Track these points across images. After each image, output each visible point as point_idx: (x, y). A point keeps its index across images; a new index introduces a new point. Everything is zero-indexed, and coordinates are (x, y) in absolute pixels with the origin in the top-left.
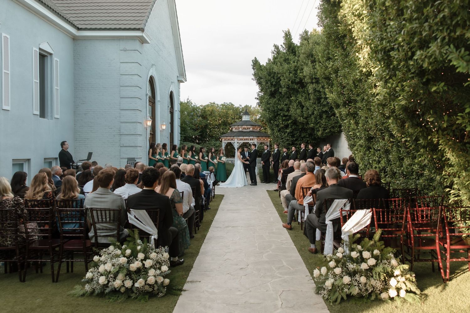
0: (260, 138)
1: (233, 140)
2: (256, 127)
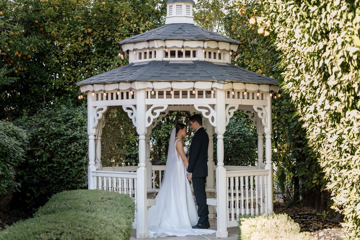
1: (128, 98)
2: (218, 49)
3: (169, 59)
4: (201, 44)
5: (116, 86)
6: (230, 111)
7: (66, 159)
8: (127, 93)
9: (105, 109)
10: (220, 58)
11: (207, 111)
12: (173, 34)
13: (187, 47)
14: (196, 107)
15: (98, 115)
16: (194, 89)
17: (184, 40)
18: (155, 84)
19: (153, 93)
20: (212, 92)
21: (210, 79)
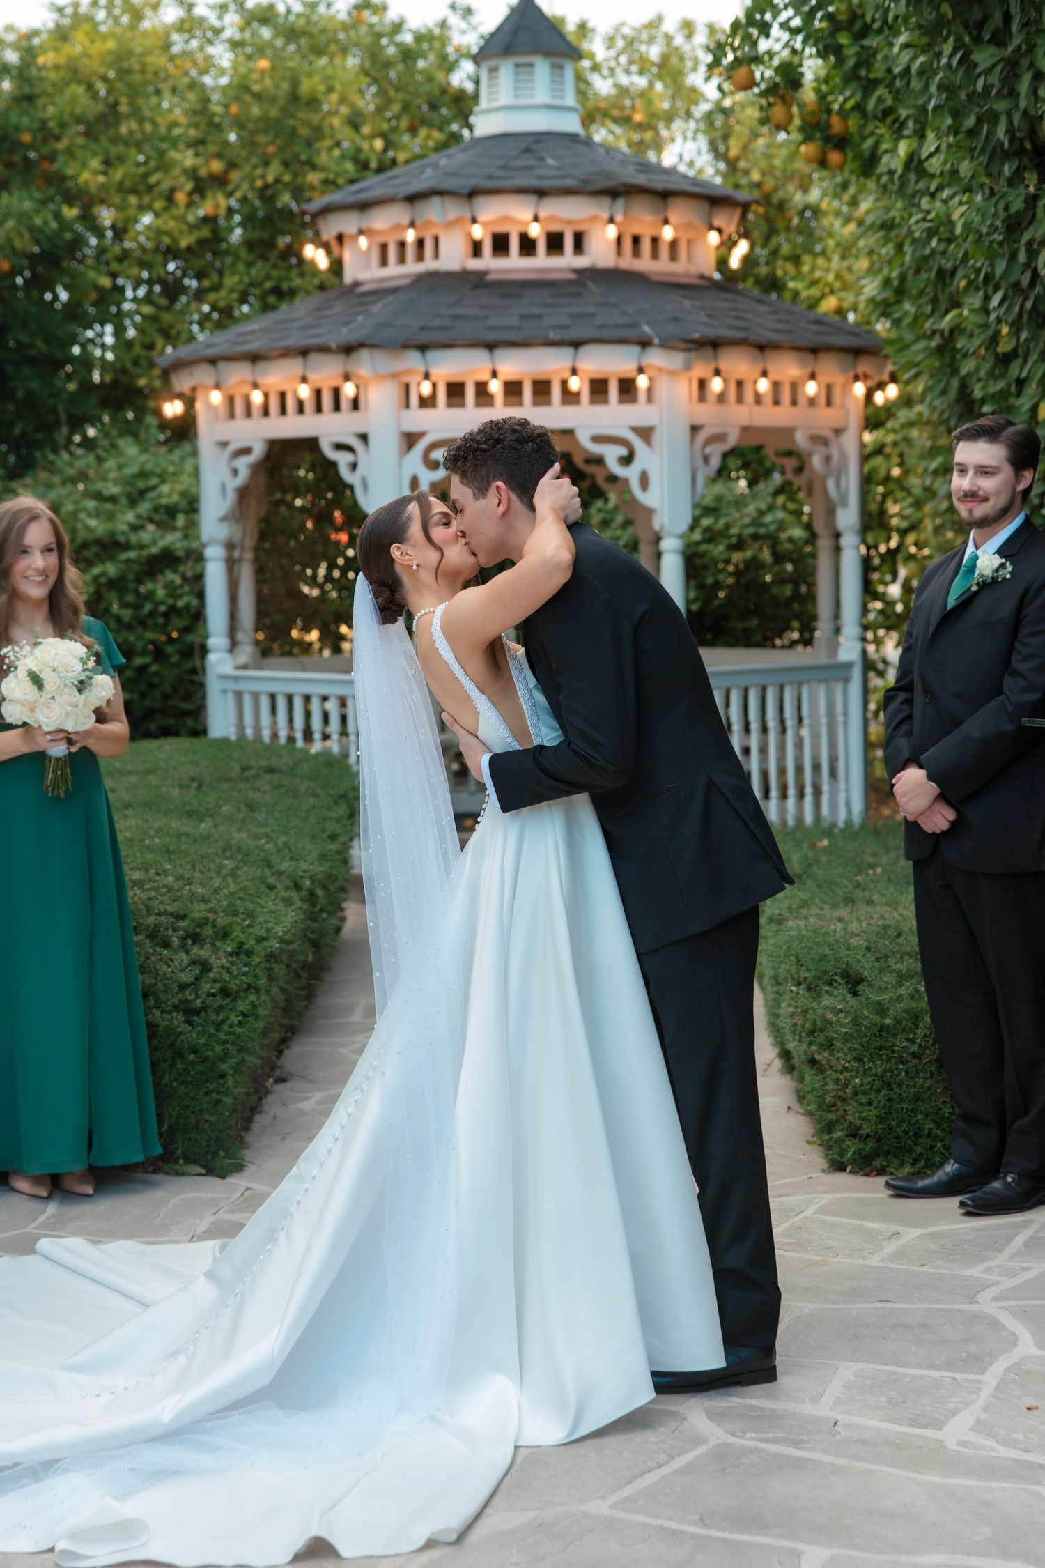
0: (738, 364)
1: (337, 407)
2: (666, 222)
3: (488, 262)
4: (601, 208)
5: (294, 367)
6: (708, 450)
7: (139, 630)
8: (336, 392)
9: (259, 451)
10: (674, 256)
11: (623, 451)
12: (501, 173)
13: (552, 219)
14: (584, 439)
15: (235, 472)
16: (574, 372)
17: (541, 193)
18: (432, 355)
19: (426, 388)
20: (642, 382)
21: (633, 334)
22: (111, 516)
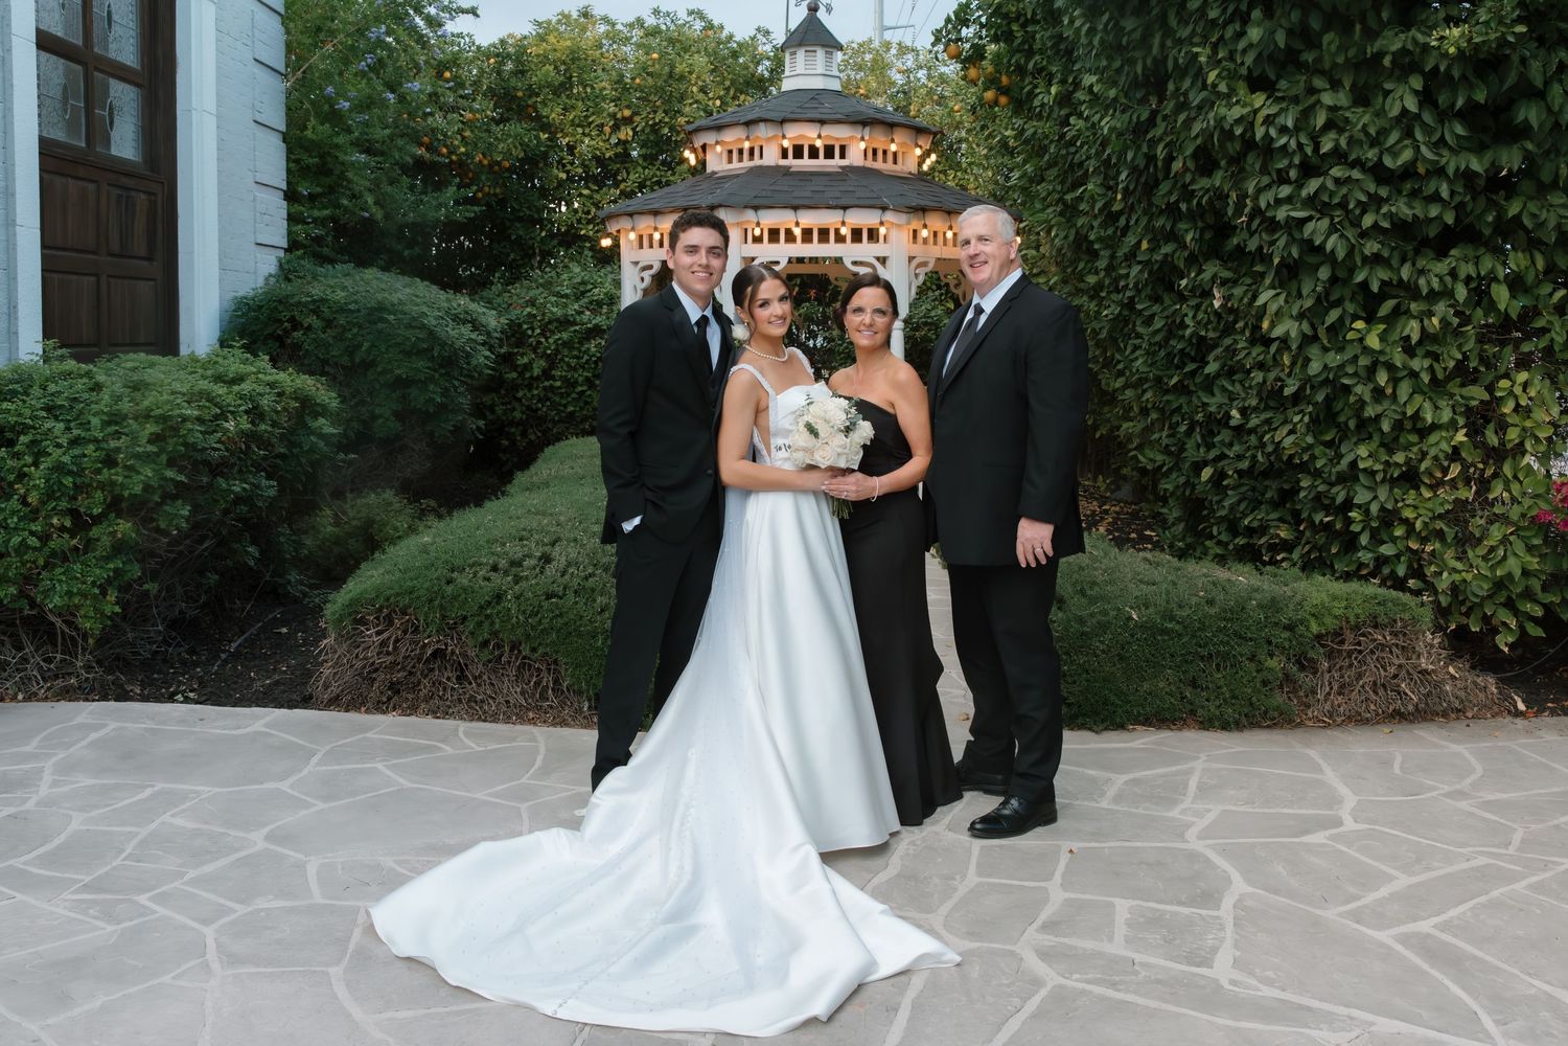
0: (935, 222)
2: (893, 141)
3: (790, 161)
4: (856, 132)
6: (918, 271)
7: (580, 371)
9: (655, 269)
10: (895, 161)
12: (799, 110)
13: (827, 137)
14: (847, 263)
16: (843, 223)
17: (822, 122)
18: (762, 213)
19: (757, 232)
20: (882, 231)
21: (878, 202)
22: (565, 306)
